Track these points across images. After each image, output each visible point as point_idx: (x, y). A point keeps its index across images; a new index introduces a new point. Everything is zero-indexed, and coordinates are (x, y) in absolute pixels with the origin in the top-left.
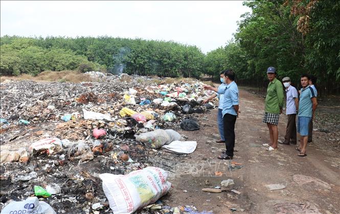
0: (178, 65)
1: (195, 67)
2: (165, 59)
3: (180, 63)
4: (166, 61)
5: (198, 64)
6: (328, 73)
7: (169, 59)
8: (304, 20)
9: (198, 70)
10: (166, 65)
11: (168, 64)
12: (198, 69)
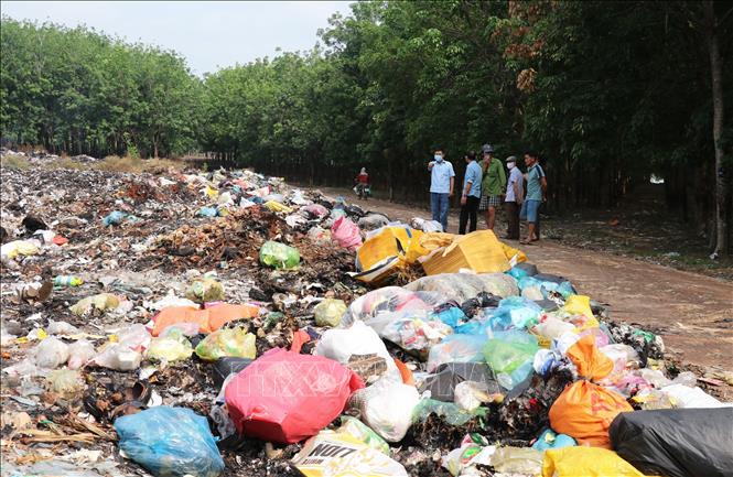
0: (119, 114)
1: (176, 123)
2: (70, 92)
3: (126, 107)
4: (74, 98)
5: (186, 113)
6: (562, 151)
7: (85, 91)
8: (528, 75)
9: (187, 134)
10: (73, 112)
11: (82, 108)
12: (187, 129)
